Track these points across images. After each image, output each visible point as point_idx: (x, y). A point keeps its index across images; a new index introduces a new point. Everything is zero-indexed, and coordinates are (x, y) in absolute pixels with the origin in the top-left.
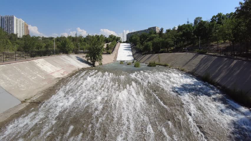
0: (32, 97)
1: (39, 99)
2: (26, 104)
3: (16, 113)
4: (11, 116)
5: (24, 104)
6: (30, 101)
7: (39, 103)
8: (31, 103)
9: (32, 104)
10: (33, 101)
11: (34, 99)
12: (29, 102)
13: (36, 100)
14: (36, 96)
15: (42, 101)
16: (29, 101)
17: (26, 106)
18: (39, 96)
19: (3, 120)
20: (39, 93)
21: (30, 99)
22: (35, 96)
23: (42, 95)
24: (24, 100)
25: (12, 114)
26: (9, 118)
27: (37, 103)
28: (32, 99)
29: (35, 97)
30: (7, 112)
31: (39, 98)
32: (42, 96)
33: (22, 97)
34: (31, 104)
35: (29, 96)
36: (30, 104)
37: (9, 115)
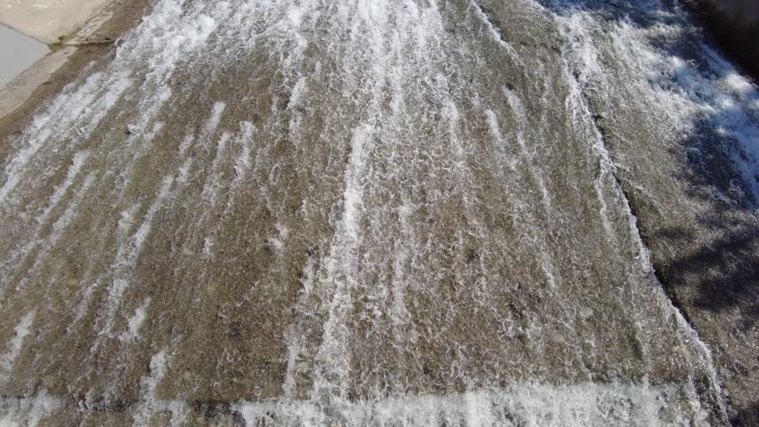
0: (79, 29)
1: (105, 33)
2: (66, 51)
3: (45, 84)
4: (34, 93)
5: (60, 53)
6: (76, 43)
7: (106, 44)
8: (81, 46)
9: (86, 49)
10: (87, 40)
11: (88, 33)
12: (76, 46)
13: (94, 37)
14: (91, 24)
15: (116, 36)
16: (73, 42)
17: (68, 58)
18: (100, 24)
19: (15, 108)
20: (97, 13)
21: (72, 35)
22: (86, 23)
23: (109, 17)
24: (55, 40)
25: (36, 87)
26: (29, 99)
27: (99, 45)
28: (80, 34)
29: (91, 28)
30: (19, 82)
31: (102, 28)
32: (110, 21)
33: (48, 29)
34: (83, 51)
35: (69, 26)
36: (79, 49)
37: (27, 91)
